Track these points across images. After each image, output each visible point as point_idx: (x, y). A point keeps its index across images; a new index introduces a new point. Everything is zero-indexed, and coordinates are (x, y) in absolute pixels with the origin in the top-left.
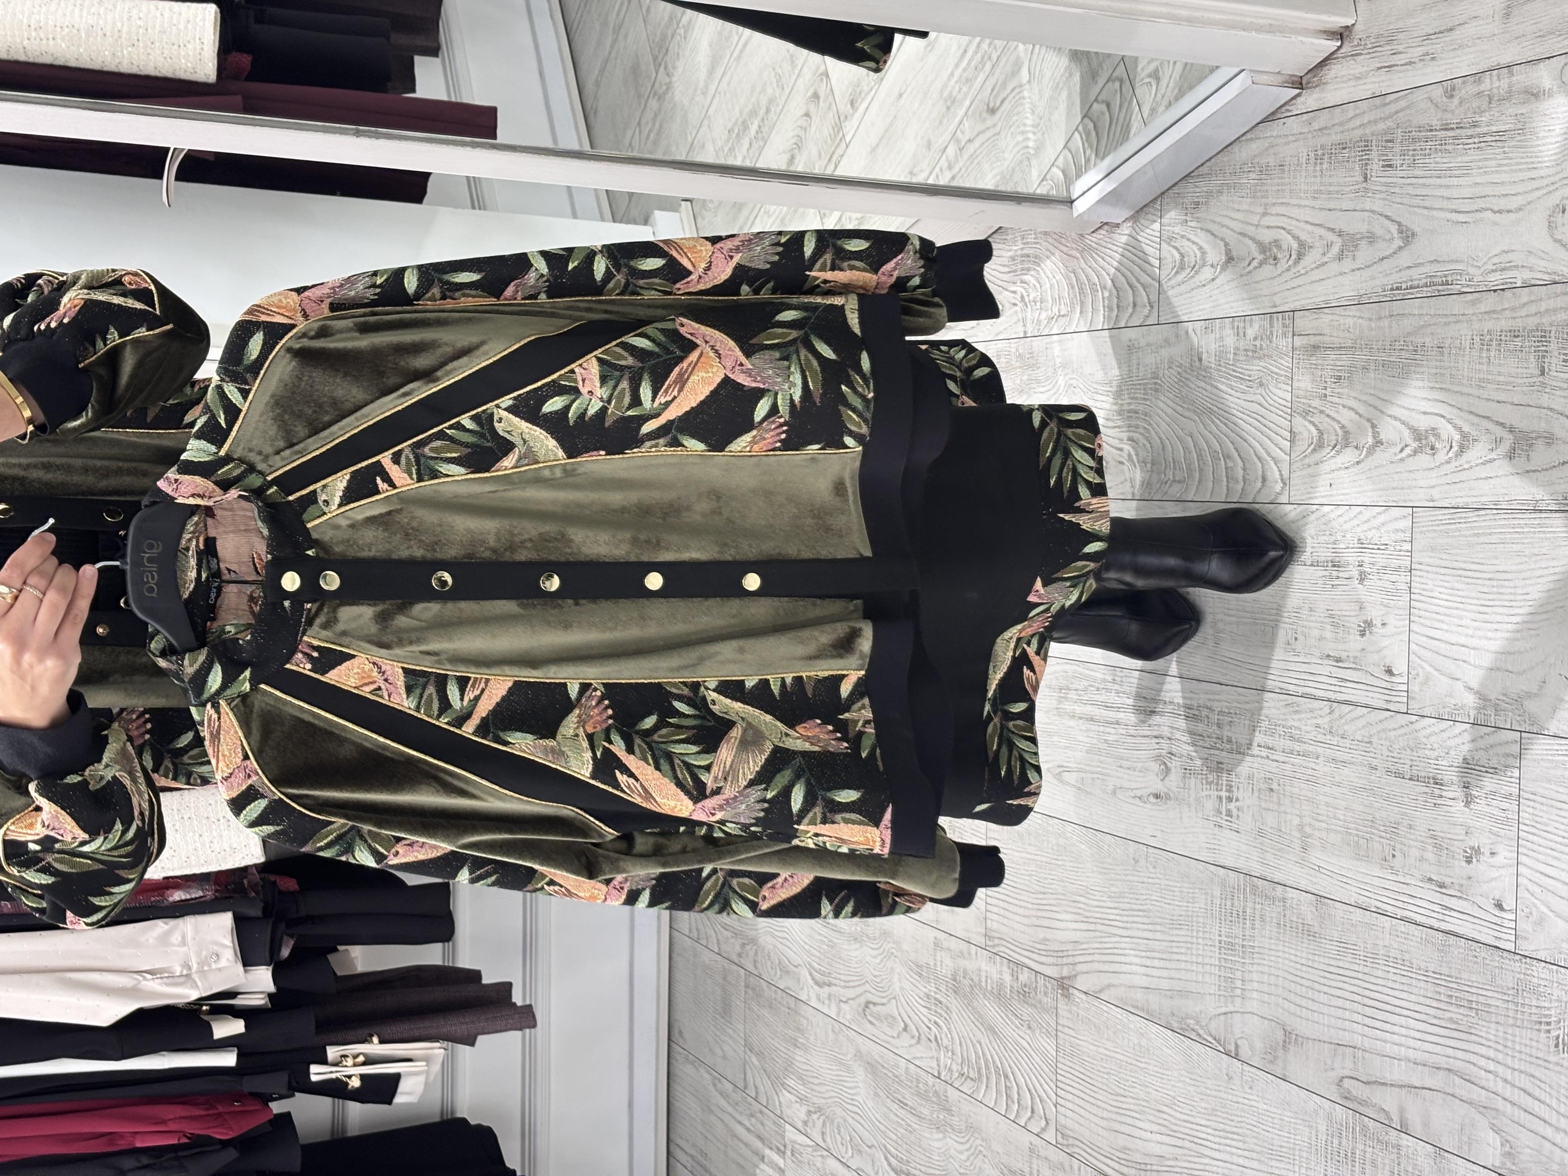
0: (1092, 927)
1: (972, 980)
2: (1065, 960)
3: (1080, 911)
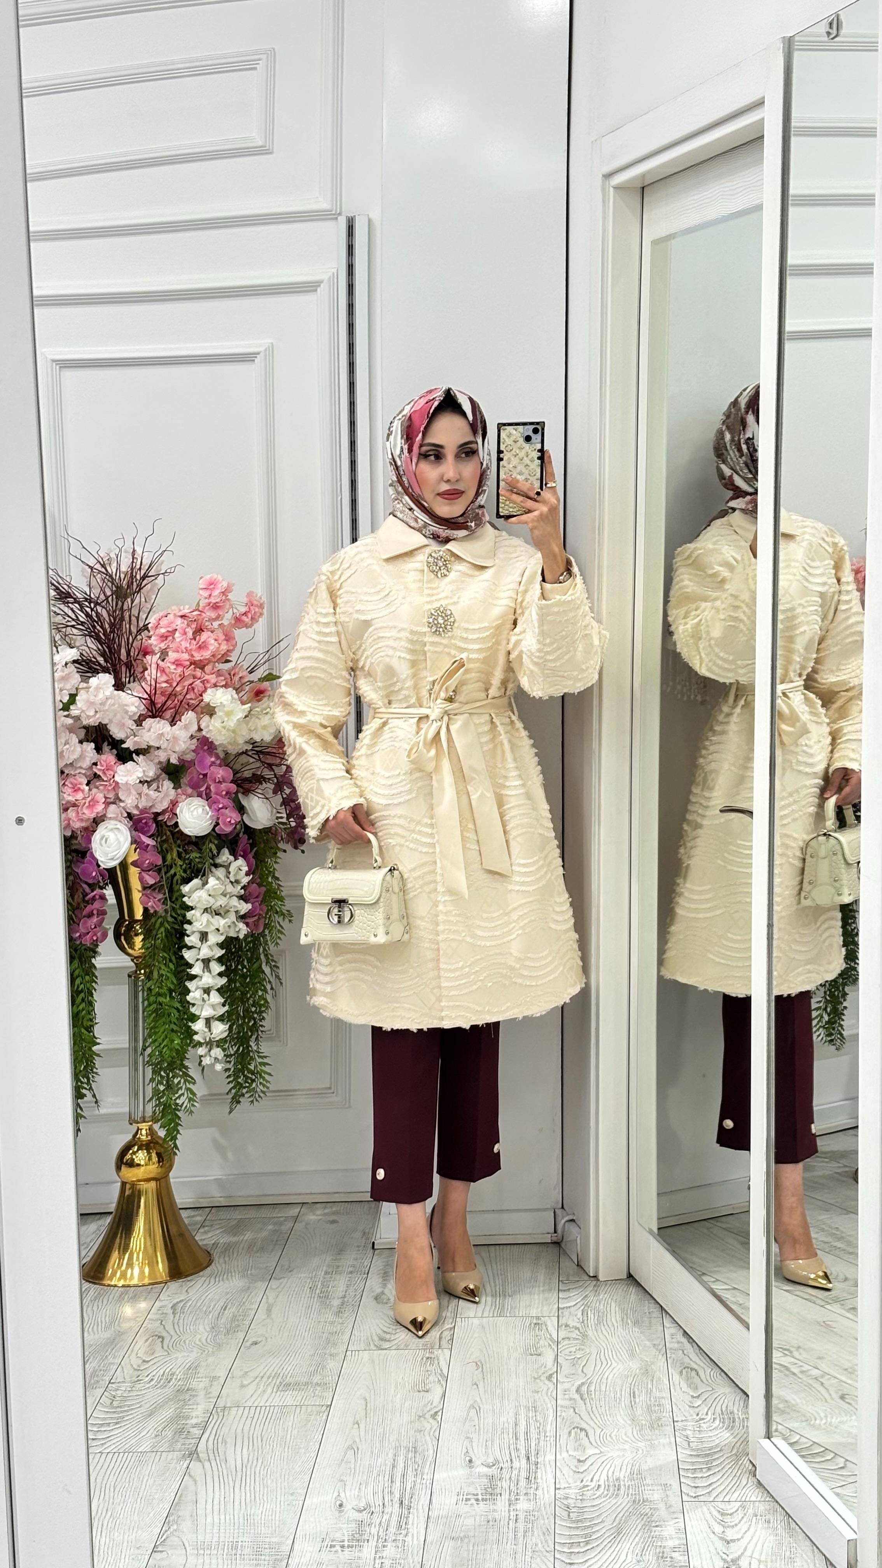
1: (189, 1400)
2: (211, 1455)
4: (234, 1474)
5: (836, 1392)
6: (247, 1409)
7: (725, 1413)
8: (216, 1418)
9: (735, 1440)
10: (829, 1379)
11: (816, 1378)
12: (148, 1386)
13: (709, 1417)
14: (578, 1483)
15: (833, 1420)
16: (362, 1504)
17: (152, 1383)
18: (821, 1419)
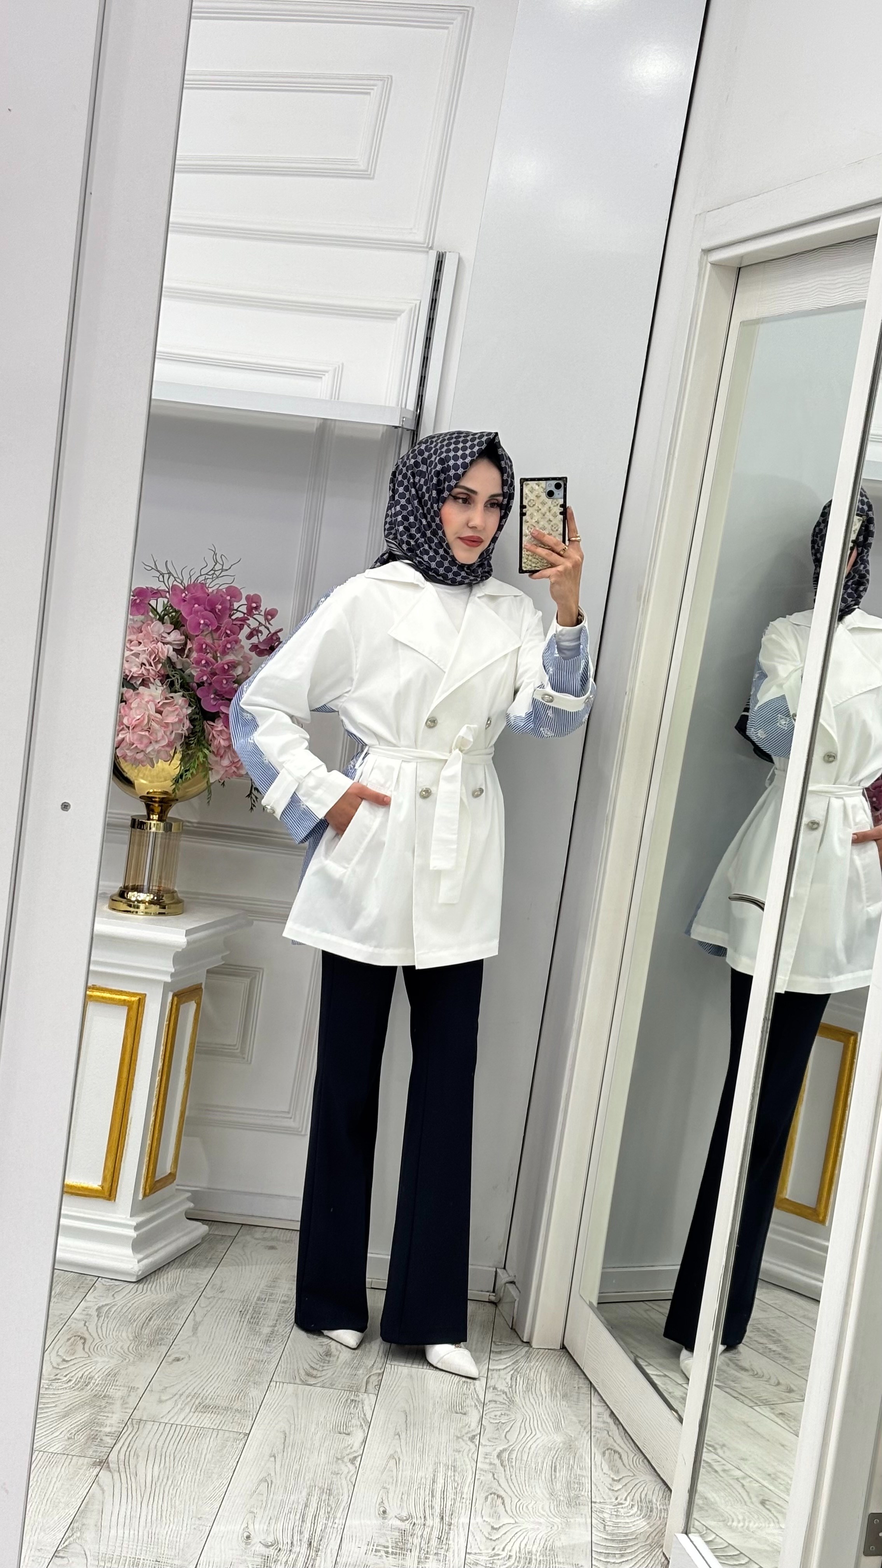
0: (149, 1485)
1: (105, 1407)
2: (122, 1467)
3: (160, 1480)
4: (143, 1488)
5: (757, 1497)
6: (162, 1425)
7: (644, 1501)
8: (130, 1429)
9: (652, 1530)
10: (750, 1482)
11: (737, 1479)
12: (65, 1386)
13: (627, 1503)
14: (490, 1551)
15: (751, 1525)
16: (270, 1539)
17: (70, 1384)
18: (739, 1522)
